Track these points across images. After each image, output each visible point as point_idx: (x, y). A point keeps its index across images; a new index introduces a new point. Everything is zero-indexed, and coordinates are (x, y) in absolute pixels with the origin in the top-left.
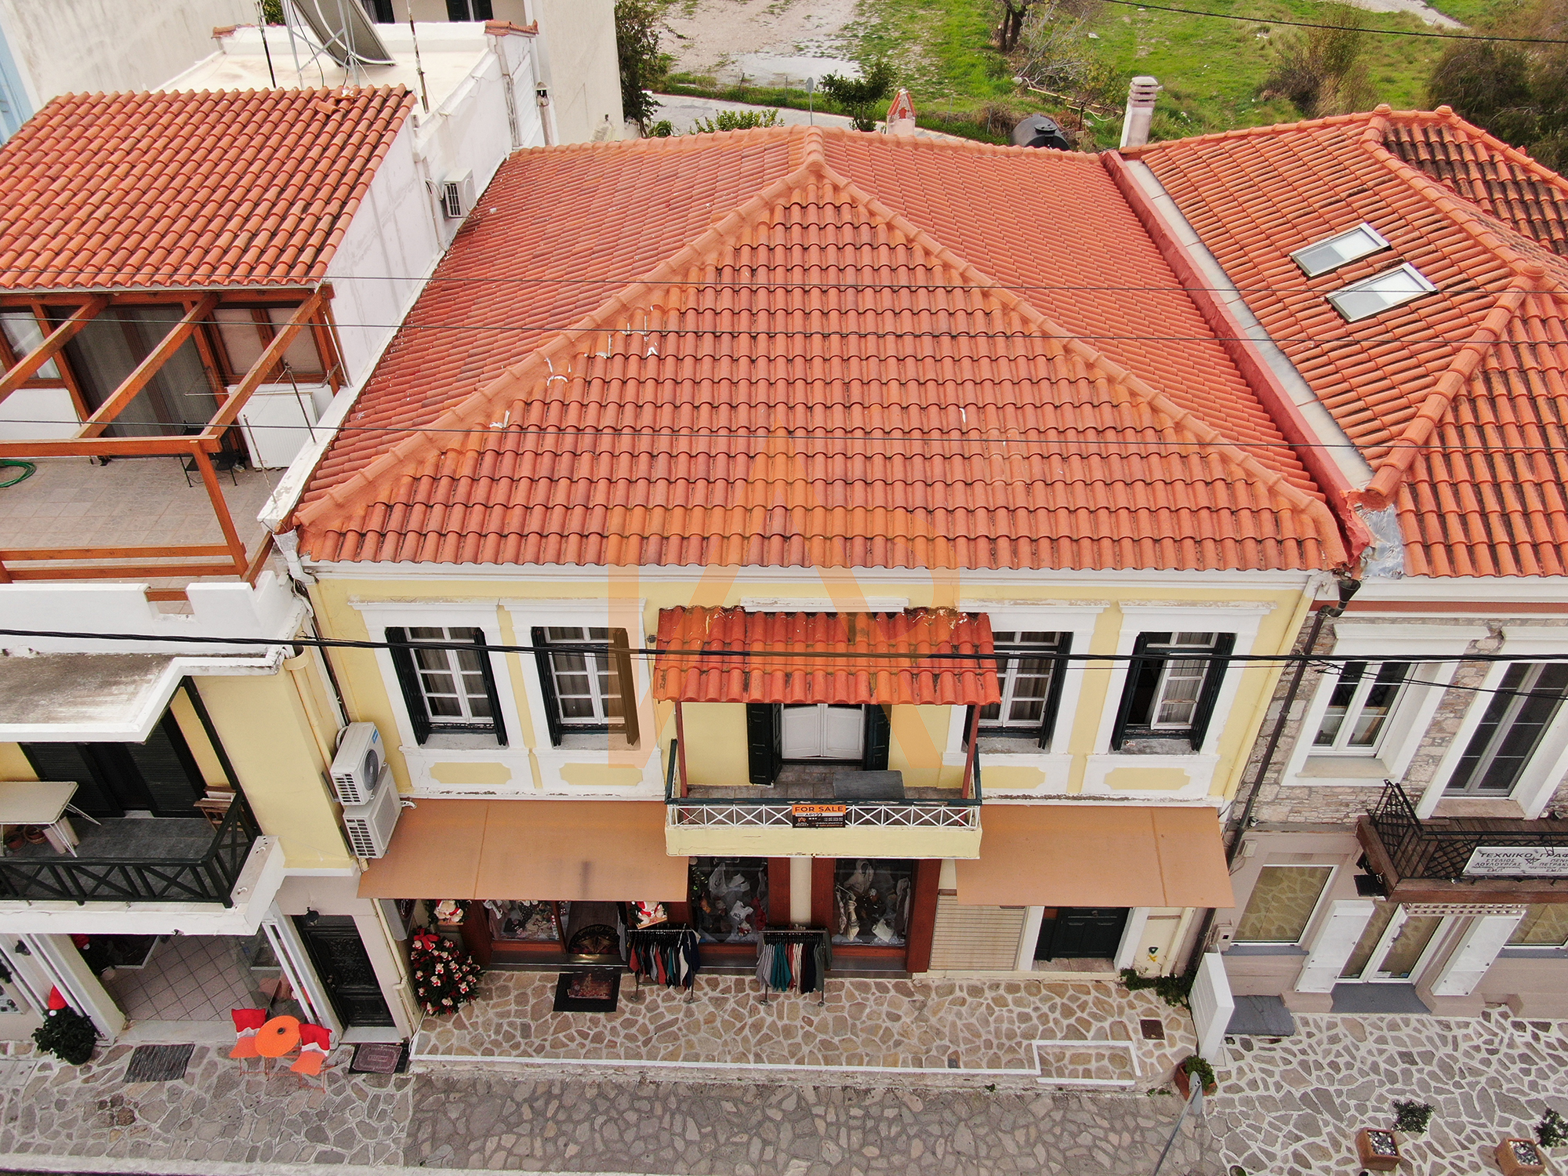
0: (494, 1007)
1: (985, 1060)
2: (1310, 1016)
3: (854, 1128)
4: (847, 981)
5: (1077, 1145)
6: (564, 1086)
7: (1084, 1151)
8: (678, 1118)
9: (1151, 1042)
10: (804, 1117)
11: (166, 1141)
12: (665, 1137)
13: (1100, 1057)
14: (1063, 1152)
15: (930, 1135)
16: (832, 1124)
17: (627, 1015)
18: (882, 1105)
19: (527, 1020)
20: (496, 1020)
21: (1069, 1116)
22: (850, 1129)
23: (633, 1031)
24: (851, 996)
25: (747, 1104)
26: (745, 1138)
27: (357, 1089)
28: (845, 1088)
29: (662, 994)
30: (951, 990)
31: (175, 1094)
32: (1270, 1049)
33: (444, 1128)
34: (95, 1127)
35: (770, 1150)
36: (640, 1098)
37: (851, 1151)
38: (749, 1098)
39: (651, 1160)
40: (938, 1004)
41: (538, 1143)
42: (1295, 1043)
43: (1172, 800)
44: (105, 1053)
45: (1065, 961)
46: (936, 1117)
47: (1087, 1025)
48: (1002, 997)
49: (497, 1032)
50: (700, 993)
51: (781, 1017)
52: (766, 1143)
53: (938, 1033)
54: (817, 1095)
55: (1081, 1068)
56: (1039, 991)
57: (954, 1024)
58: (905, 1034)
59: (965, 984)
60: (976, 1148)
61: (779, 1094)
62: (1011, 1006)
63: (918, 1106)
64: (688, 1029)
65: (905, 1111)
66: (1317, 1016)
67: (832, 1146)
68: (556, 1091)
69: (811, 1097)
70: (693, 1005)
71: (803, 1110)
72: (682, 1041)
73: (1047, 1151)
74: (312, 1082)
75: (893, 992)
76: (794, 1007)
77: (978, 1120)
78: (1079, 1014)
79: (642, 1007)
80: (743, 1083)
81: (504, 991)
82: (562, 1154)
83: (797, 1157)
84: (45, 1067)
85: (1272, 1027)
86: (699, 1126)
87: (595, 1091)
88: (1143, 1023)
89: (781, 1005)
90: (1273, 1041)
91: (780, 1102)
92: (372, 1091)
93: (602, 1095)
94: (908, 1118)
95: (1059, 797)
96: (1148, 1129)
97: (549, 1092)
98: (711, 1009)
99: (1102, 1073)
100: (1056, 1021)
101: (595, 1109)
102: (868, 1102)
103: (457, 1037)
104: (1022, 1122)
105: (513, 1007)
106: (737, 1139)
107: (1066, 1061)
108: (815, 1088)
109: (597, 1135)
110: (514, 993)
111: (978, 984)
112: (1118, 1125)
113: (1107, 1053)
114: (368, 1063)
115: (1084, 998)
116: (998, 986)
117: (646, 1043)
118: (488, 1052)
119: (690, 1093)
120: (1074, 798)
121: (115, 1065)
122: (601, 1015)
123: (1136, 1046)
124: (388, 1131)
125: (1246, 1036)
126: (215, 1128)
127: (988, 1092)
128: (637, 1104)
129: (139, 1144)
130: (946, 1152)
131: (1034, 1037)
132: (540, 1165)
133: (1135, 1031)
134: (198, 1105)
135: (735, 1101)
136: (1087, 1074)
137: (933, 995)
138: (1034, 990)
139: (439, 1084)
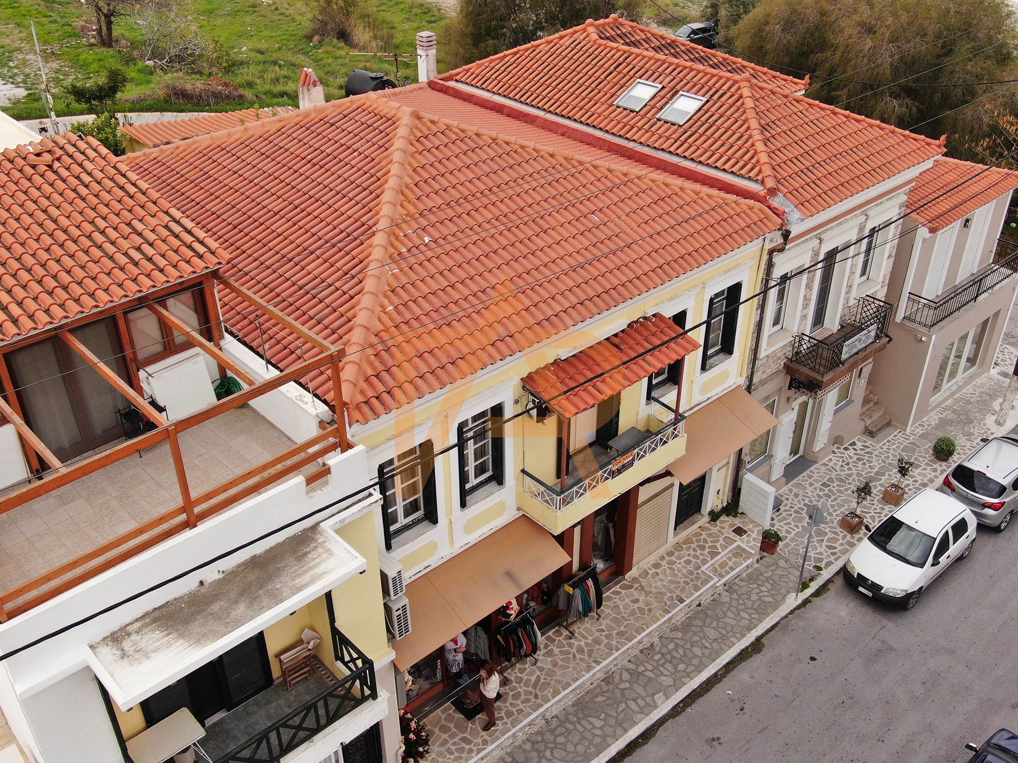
0: (436, 744)
1: (693, 590)
7: (759, 602)
8: (583, 722)
9: (744, 537)
10: (638, 677)
13: (730, 559)
15: (697, 642)
16: (653, 670)
18: (663, 645)
19: (461, 735)
20: (443, 749)
23: (523, 697)
24: (607, 606)
25: (608, 691)
26: (624, 705)
28: (641, 651)
29: (517, 671)
30: (646, 573)
35: (640, 701)
36: (555, 729)
37: (674, 674)
38: (605, 688)
40: (647, 582)
43: (726, 389)
45: (682, 525)
46: (691, 634)
47: (715, 547)
49: (451, 753)
52: (635, 700)
53: (661, 593)
54: (633, 663)
55: (727, 569)
56: (682, 547)
57: (664, 586)
59: (649, 565)
60: (719, 632)
61: (617, 676)
62: (678, 561)
64: (549, 676)
65: (676, 641)
66: (783, 490)
67: (663, 678)
69: (632, 666)
72: (553, 683)
73: (747, 613)
75: (623, 592)
76: (587, 630)
77: (708, 621)
79: (514, 684)
80: (595, 684)
83: (655, 694)
86: (597, 718)
87: (529, 744)
88: (734, 531)
89: (580, 633)
90: (778, 511)
91: (621, 679)
93: (534, 743)
94: (681, 643)
96: (772, 576)
98: (549, 659)
99: (737, 564)
100: (702, 555)
101: (539, 751)
102: (657, 649)
104: (725, 609)
105: (444, 736)
106: (620, 709)
107: (719, 570)
108: (628, 661)
111: (654, 562)
112: (759, 582)
113: (730, 555)
116: (664, 557)
117: (536, 697)
119: (576, 708)
123: (740, 542)
127: (699, 608)
130: (710, 644)
131: (701, 567)
133: (734, 536)
136: (732, 569)
137: (642, 580)
138: (680, 548)
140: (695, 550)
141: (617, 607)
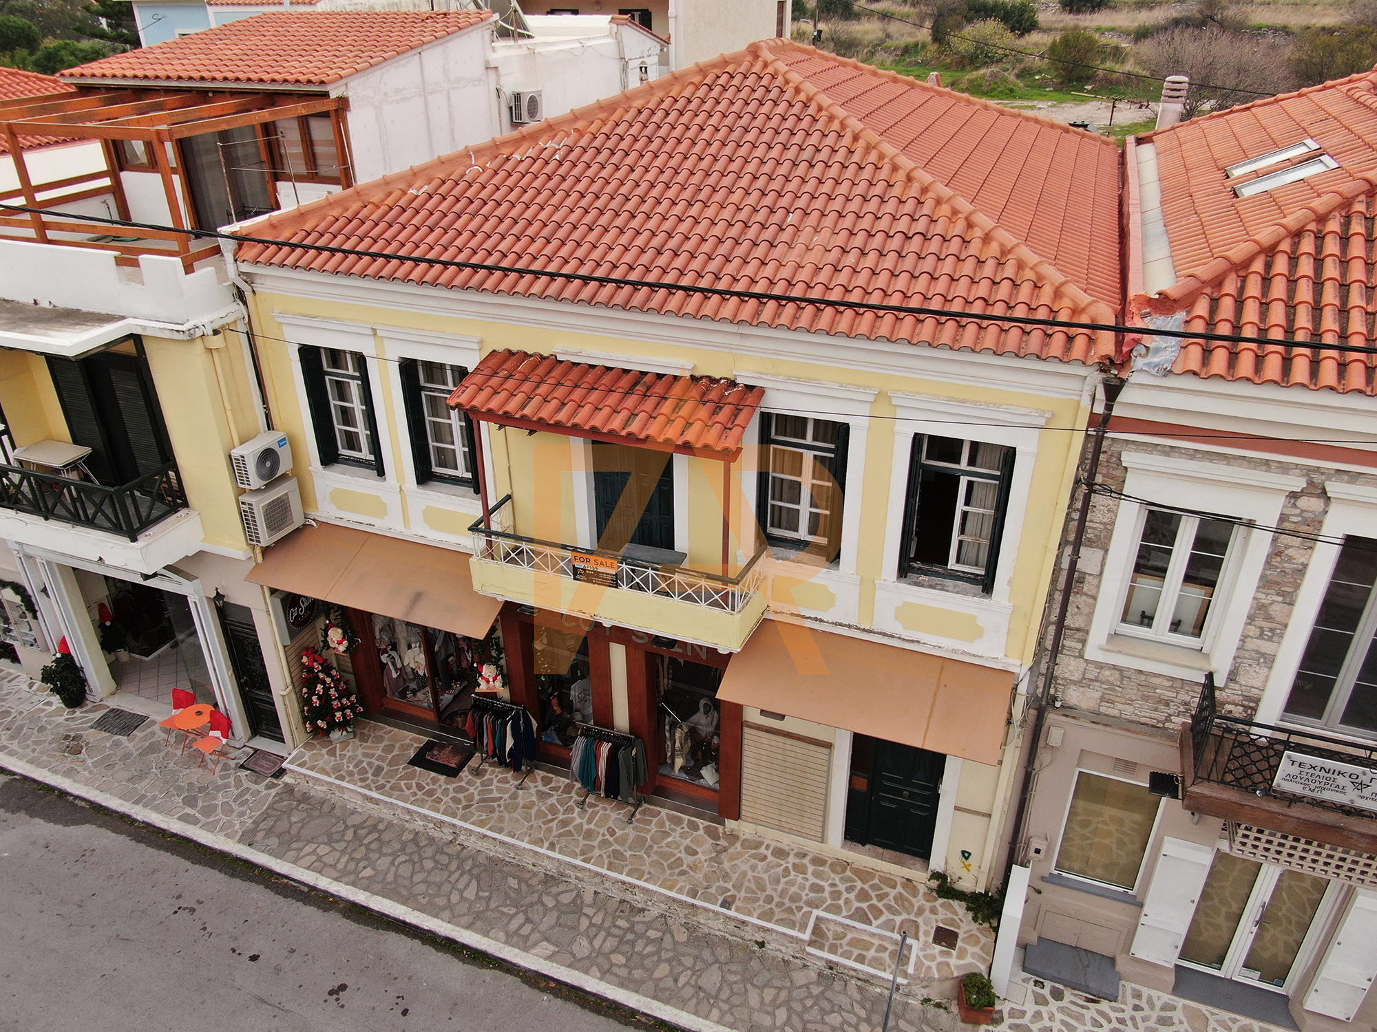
0: (365, 748)
1: (759, 911)
2: (1145, 991)
3: (614, 936)
4: (664, 812)
5: (823, 1022)
6: (390, 825)
9: (938, 948)
10: (574, 912)
11: (90, 772)
12: (446, 888)
13: (882, 949)
14: (805, 1023)
15: (680, 963)
16: (594, 925)
17: (463, 784)
18: (649, 926)
19: (384, 765)
20: (360, 757)
21: (828, 994)
22: (609, 934)
24: (662, 824)
25: (529, 886)
26: (513, 911)
27: (238, 782)
28: (622, 901)
29: (500, 776)
30: (757, 845)
31: (117, 744)
32: (1082, 1007)
33: (282, 825)
34: (53, 750)
36: (443, 853)
37: (599, 953)
38: (534, 881)
39: (424, 901)
40: (739, 853)
41: (344, 859)
42: (1115, 1010)
43: (964, 653)
44: (90, 705)
45: (881, 850)
46: (694, 951)
47: (878, 913)
48: (805, 866)
49: (356, 766)
50: (532, 785)
51: (589, 822)
52: (528, 920)
54: (594, 900)
55: (856, 952)
56: (844, 871)
57: (744, 874)
58: (694, 867)
59: (773, 844)
60: (720, 989)
61: (562, 887)
62: (809, 876)
63: (682, 937)
64: (506, 808)
65: (668, 937)
66: (1155, 993)
67: (585, 942)
68: (381, 827)
69: (588, 898)
70: (520, 792)
71: (576, 906)
72: (497, 814)
73: (789, 1018)
74: (211, 765)
76: (605, 818)
78: (874, 901)
79: (479, 781)
80: (535, 869)
81: (380, 739)
82: (356, 872)
83: (548, 940)
84: (49, 704)
85: (1092, 984)
86: (479, 889)
87: (411, 836)
88: (938, 929)
90: (1088, 1000)
91: (559, 894)
92: (247, 784)
93: (415, 841)
95: (849, 626)
97: (375, 826)
98: (534, 799)
99: (878, 963)
100: (847, 901)
101: (403, 850)
102: (637, 919)
103: (325, 760)
104: (776, 983)
105: (379, 752)
106: (505, 910)
107: (844, 942)
108: (596, 893)
109: (393, 869)
110: (386, 743)
111: (787, 848)
113: (891, 947)
114: (256, 764)
115: (887, 889)
116: (804, 855)
117: (465, 807)
118: (342, 778)
119: (486, 862)
120: (864, 630)
121: (91, 715)
122: (443, 778)
124: (242, 814)
125: (1061, 987)
126: (127, 775)
127: (756, 948)
128: (438, 857)
129: (73, 769)
130: (688, 983)
131: (817, 907)
132: (336, 875)
133: (926, 933)
134: (127, 756)
135: (520, 880)
136: (860, 959)
137: (738, 845)
138: (839, 869)
139: (297, 795)
140: (850, 889)
141: (667, 834)
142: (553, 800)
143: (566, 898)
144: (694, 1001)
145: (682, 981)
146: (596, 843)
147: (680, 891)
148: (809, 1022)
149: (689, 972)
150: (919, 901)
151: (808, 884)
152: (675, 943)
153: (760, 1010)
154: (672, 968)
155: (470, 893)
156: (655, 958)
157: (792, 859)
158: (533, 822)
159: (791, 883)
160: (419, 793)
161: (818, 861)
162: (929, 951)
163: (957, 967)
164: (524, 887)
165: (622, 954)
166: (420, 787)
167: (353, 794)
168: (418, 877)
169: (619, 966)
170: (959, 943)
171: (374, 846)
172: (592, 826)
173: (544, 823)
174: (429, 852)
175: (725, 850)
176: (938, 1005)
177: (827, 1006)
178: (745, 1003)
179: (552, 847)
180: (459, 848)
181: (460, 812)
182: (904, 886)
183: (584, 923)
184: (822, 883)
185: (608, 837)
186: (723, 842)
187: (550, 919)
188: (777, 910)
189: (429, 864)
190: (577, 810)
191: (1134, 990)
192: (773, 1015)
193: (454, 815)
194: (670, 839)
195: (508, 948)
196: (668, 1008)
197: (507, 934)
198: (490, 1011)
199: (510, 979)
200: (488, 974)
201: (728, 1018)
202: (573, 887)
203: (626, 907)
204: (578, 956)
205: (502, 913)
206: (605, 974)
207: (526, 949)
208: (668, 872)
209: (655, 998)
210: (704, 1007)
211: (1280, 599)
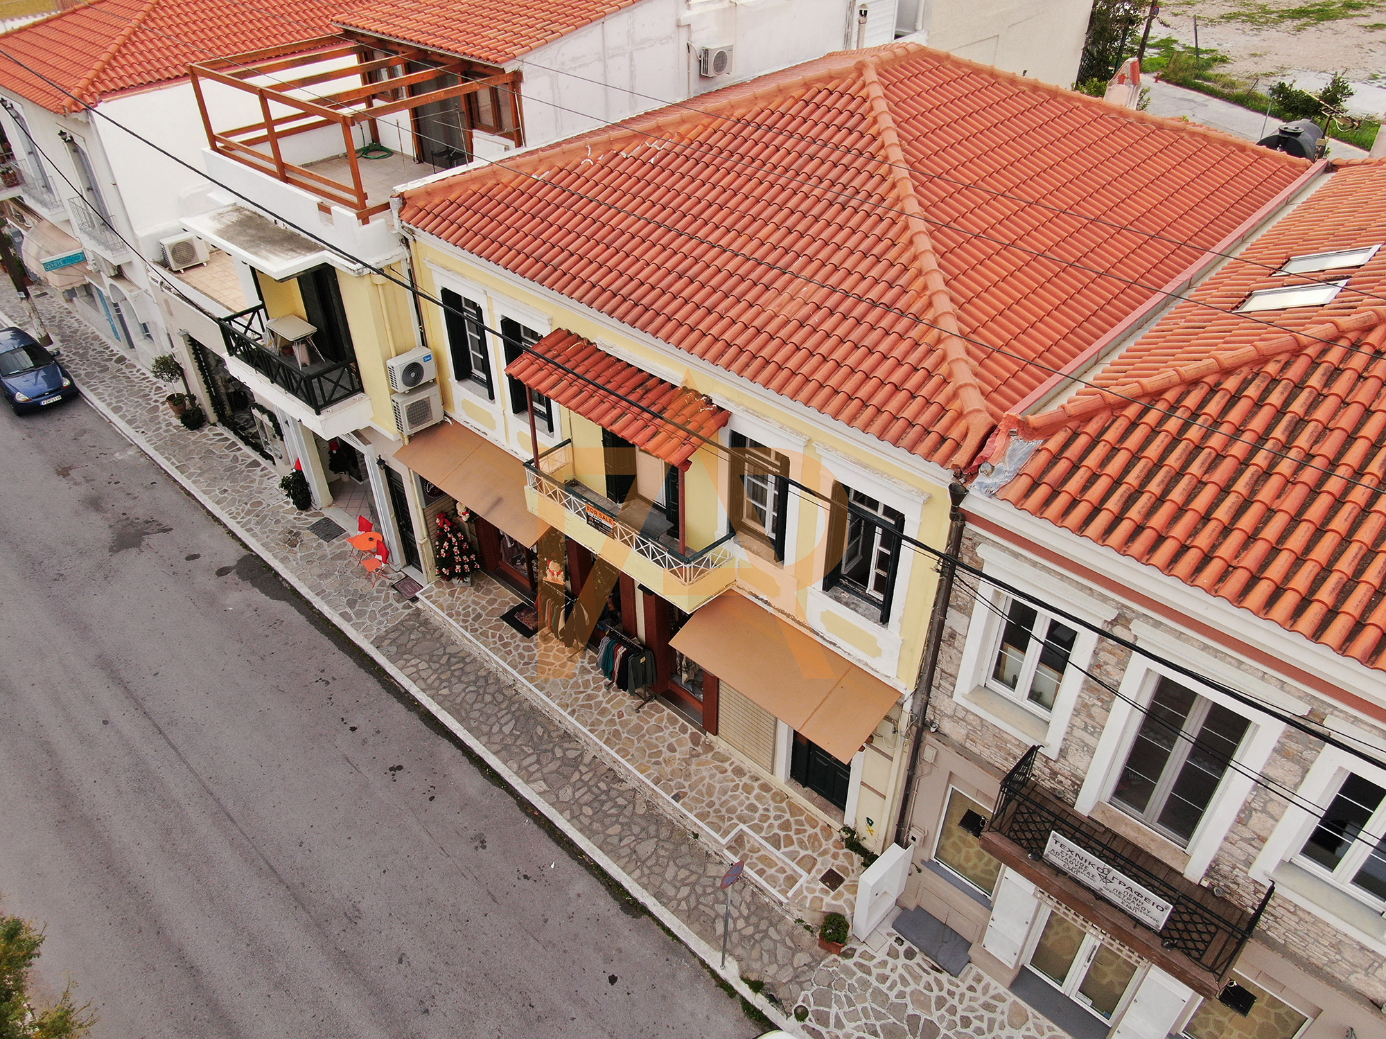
0: (476, 596)
1: (698, 811)
2: (987, 978)
3: (592, 793)
4: (667, 711)
5: (712, 908)
6: (475, 660)
8: (509, 716)
10: (573, 766)
11: (297, 563)
12: (493, 720)
13: (781, 870)
14: (698, 903)
16: (583, 781)
17: (532, 644)
18: (621, 794)
20: (469, 603)
21: (727, 889)
22: (589, 790)
23: (526, 654)
24: (660, 720)
25: (549, 736)
26: (531, 751)
27: (387, 596)
28: (611, 770)
30: (725, 759)
31: (320, 546)
32: (925, 971)
33: (403, 639)
34: (280, 540)
35: (536, 766)
37: (577, 802)
38: (554, 734)
39: (474, 725)
40: (707, 761)
41: (434, 677)
42: (951, 983)
43: (867, 665)
44: (313, 511)
45: (815, 795)
46: (644, 824)
48: (752, 788)
49: (464, 609)
50: (580, 660)
51: (608, 702)
52: (538, 762)
53: (688, 776)
54: (591, 761)
55: (760, 866)
56: (781, 802)
57: (703, 779)
58: (668, 762)
59: (737, 763)
60: (649, 857)
61: (573, 745)
62: (752, 797)
63: (641, 810)
65: (630, 807)
66: (994, 983)
67: (570, 791)
68: (468, 660)
69: (587, 759)
70: (569, 663)
71: (575, 763)
73: (689, 895)
74: (373, 579)
75: (687, 736)
76: (621, 703)
77: (667, 845)
78: (792, 833)
80: (559, 725)
81: (489, 592)
82: (438, 689)
83: (545, 781)
84: (287, 503)
85: (940, 957)
86: (515, 728)
87: (484, 674)
88: (831, 871)
89: (616, 696)
90: (933, 968)
92: (392, 601)
93: (486, 678)
94: (627, 812)
95: (788, 616)
97: (464, 658)
99: (772, 880)
100: (771, 826)
103: (446, 599)
104: (693, 867)
105: (484, 603)
107: (755, 855)
108: (595, 757)
109: (463, 694)
110: (492, 596)
111: (746, 769)
112: (753, 919)
113: (789, 872)
114: (403, 587)
115: (807, 827)
116: (757, 779)
117: (525, 664)
118: (450, 615)
119: (528, 709)
120: (798, 623)
121: (311, 519)
122: (520, 635)
123: (808, 880)
124: (380, 623)
125: (916, 949)
126: (320, 572)
127: (691, 837)
128: (497, 695)
129: (287, 558)
130: (629, 845)
131: (744, 822)
132: (424, 687)
133: (819, 871)
134: (323, 557)
135: (546, 730)
136: (761, 873)
137: (710, 755)
138: (778, 799)
139: (422, 619)
140: (777, 817)
141: (660, 729)
142: (589, 677)
143: (572, 754)
144: (627, 859)
145: (625, 842)
146: (605, 720)
147: (648, 776)
148: (702, 904)
149: (633, 838)
150: (828, 845)
151: (747, 802)
152: (633, 813)
153: (670, 883)
154: (623, 830)
155: (507, 730)
156: (614, 819)
157: (745, 779)
158: (568, 690)
159: (734, 797)
160: (499, 643)
161: (766, 787)
162: (812, 885)
163: (828, 905)
164: (546, 736)
165: (592, 808)
166: (501, 638)
167: (456, 629)
168: (477, 706)
169: (586, 816)
170: (841, 888)
171: (457, 673)
172: (609, 706)
173: (575, 693)
174: (492, 689)
175: (698, 755)
176: (807, 928)
177: (721, 897)
178: (662, 874)
179: (572, 713)
180: (514, 692)
181: (521, 666)
182: (823, 829)
183: (576, 776)
184: (759, 805)
185: (616, 718)
186: (699, 749)
187: (553, 766)
188: (712, 814)
189: (488, 698)
190: (604, 690)
191: (978, 975)
192: (678, 889)
193: (515, 667)
194: (661, 734)
195: (515, 777)
196: (606, 858)
197: (519, 767)
198: (486, 817)
199: (510, 799)
200: (497, 791)
201: (645, 880)
202: (580, 747)
203: (611, 775)
204: (561, 799)
205: (523, 750)
206: (573, 818)
207: (527, 782)
208: (647, 759)
209: (600, 848)
210: (631, 866)
211: (1100, 704)
